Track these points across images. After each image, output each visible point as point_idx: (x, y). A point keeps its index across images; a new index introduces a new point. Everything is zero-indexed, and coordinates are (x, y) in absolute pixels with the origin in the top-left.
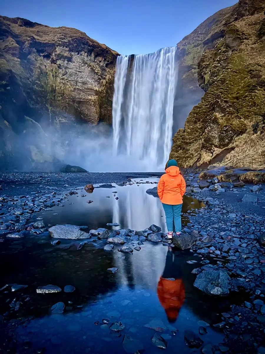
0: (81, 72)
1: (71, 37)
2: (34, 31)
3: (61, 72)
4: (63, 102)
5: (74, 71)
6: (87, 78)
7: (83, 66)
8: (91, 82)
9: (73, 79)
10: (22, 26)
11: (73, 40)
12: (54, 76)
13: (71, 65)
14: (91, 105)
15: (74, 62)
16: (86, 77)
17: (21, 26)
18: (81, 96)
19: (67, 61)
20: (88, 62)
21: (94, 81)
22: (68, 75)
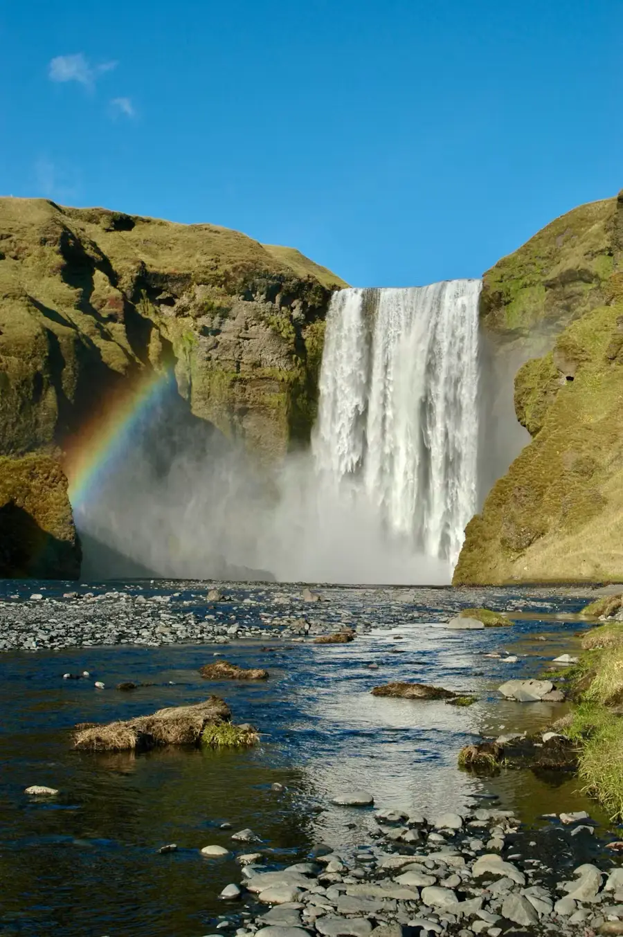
0: (248, 339)
1: (232, 263)
2: (136, 241)
3: (205, 342)
4: (206, 412)
5: (232, 338)
6: (261, 351)
7: (255, 325)
8: (270, 360)
9: (230, 358)
10: (111, 231)
11: (235, 269)
12: (187, 352)
13: (229, 324)
14: (269, 416)
15: (234, 319)
16: (260, 349)
17: (108, 230)
18: (247, 396)
19: (220, 316)
20: (266, 315)
21: (277, 359)
22: (219, 349)
